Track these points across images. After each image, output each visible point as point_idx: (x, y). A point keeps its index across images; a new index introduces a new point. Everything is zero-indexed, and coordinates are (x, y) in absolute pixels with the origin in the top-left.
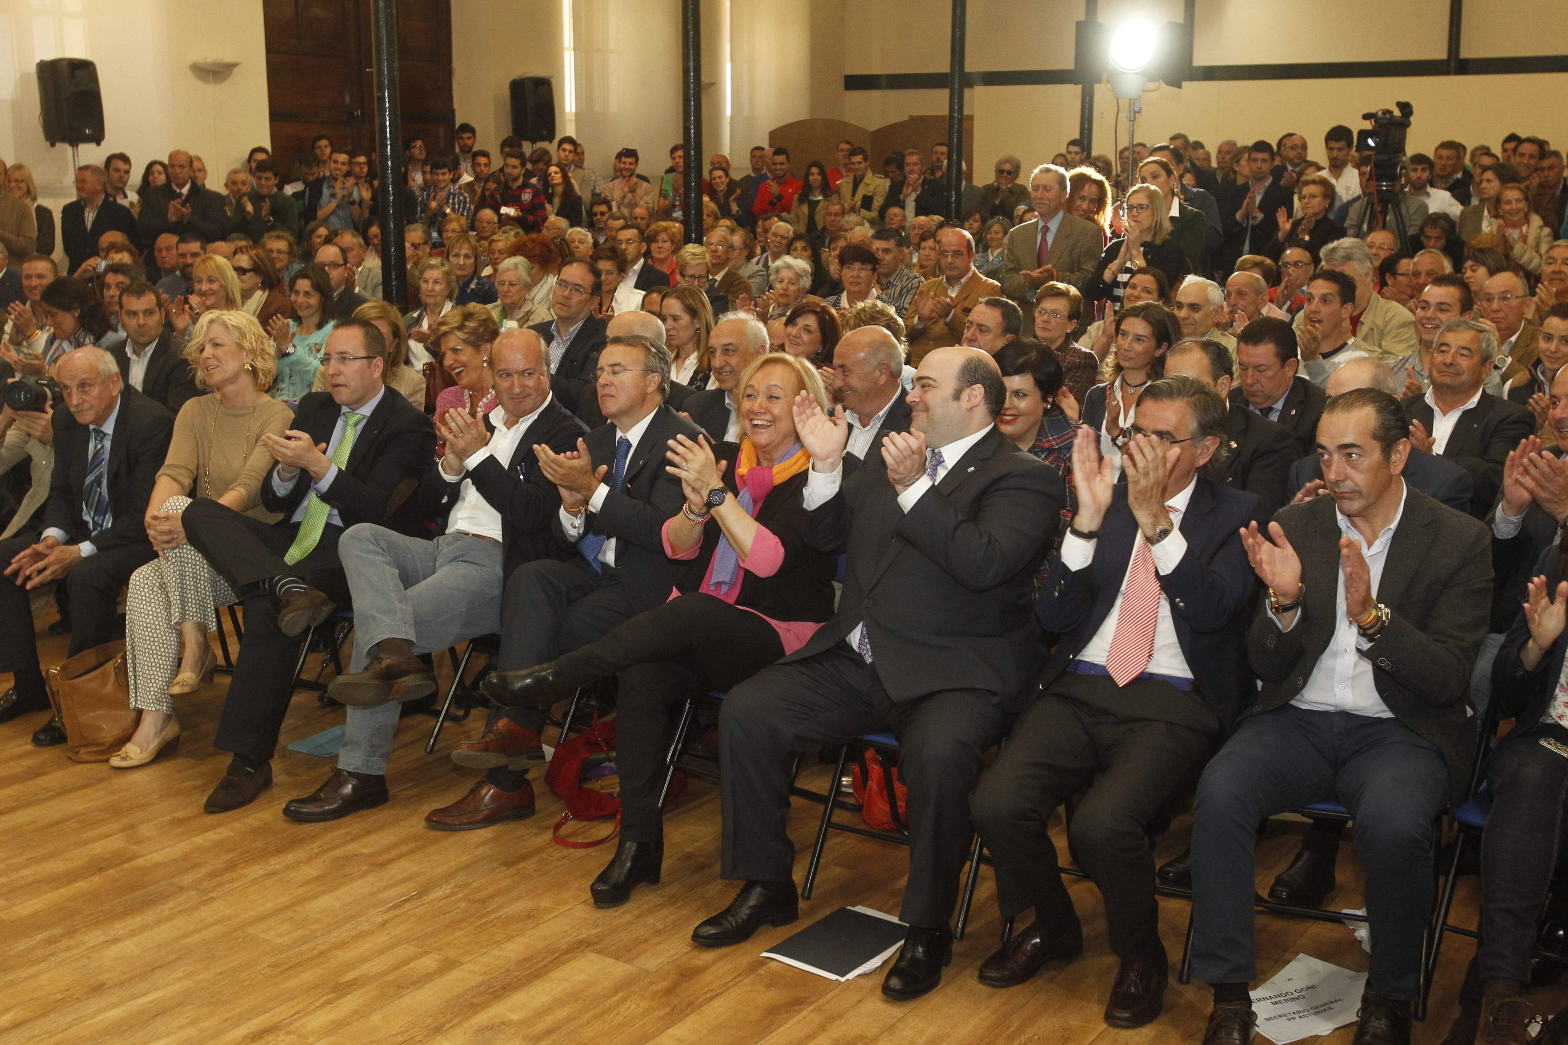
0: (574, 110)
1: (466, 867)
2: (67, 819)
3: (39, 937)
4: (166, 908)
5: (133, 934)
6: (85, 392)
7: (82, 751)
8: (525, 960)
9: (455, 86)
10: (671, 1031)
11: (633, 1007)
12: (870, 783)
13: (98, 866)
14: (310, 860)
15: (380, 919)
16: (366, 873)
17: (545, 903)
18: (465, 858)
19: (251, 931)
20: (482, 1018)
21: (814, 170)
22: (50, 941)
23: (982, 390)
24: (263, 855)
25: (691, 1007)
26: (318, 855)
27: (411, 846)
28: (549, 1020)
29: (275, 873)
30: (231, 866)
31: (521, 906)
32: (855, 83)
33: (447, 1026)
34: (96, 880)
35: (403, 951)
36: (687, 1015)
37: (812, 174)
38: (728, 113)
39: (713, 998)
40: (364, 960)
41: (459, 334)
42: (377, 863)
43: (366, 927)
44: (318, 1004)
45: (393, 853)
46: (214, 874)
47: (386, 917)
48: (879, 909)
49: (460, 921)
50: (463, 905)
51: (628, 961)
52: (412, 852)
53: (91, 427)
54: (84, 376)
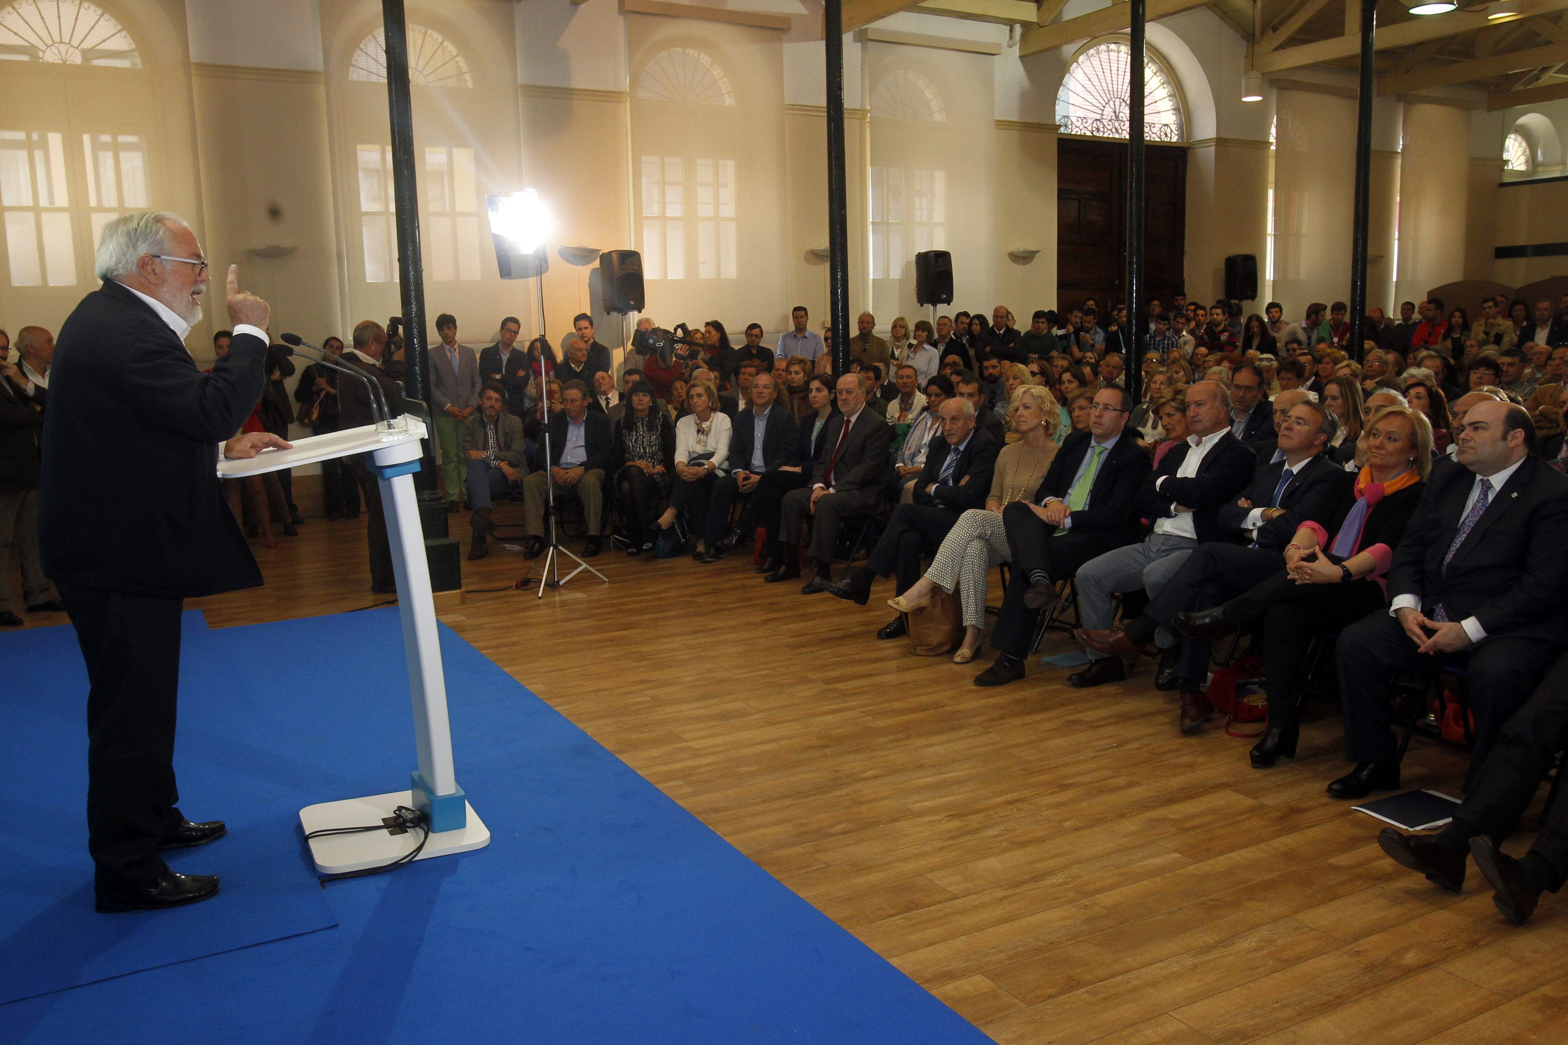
0: (1272, 279)
1: (1151, 735)
2: (907, 683)
3: (890, 738)
4: (962, 733)
5: (942, 743)
6: (953, 423)
7: (918, 648)
8: (1185, 788)
9: (1185, 264)
10: (1279, 839)
11: (1254, 823)
12: (1447, 712)
13: (924, 708)
14: (1050, 720)
15: (1091, 755)
16: (1086, 730)
17: (1201, 760)
18: (1151, 730)
19: (1011, 751)
20: (1152, 814)
21: (1457, 314)
22: (894, 741)
23: (1523, 433)
24: (1022, 713)
25: (1295, 829)
26: (1056, 718)
27: (1114, 720)
28: (1196, 822)
29: (1028, 724)
30: (1002, 717)
31: (1185, 760)
32: (1503, 253)
33: (1128, 815)
34: (923, 714)
35: (1104, 773)
36: (1292, 833)
37: (1455, 317)
38: (1395, 279)
39: (1312, 826)
40: (1079, 774)
41: (1172, 403)
42: (1093, 726)
43: (1083, 758)
44: (1049, 792)
45: (1103, 722)
46: (993, 720)
47: (1096, 754)
48: (1448, 794)
49: (1142, 763)
50: (1146, 754)
51: (1254, 798)
52: (1115, 723)
53: (953, 447)
54: (955, 414)
